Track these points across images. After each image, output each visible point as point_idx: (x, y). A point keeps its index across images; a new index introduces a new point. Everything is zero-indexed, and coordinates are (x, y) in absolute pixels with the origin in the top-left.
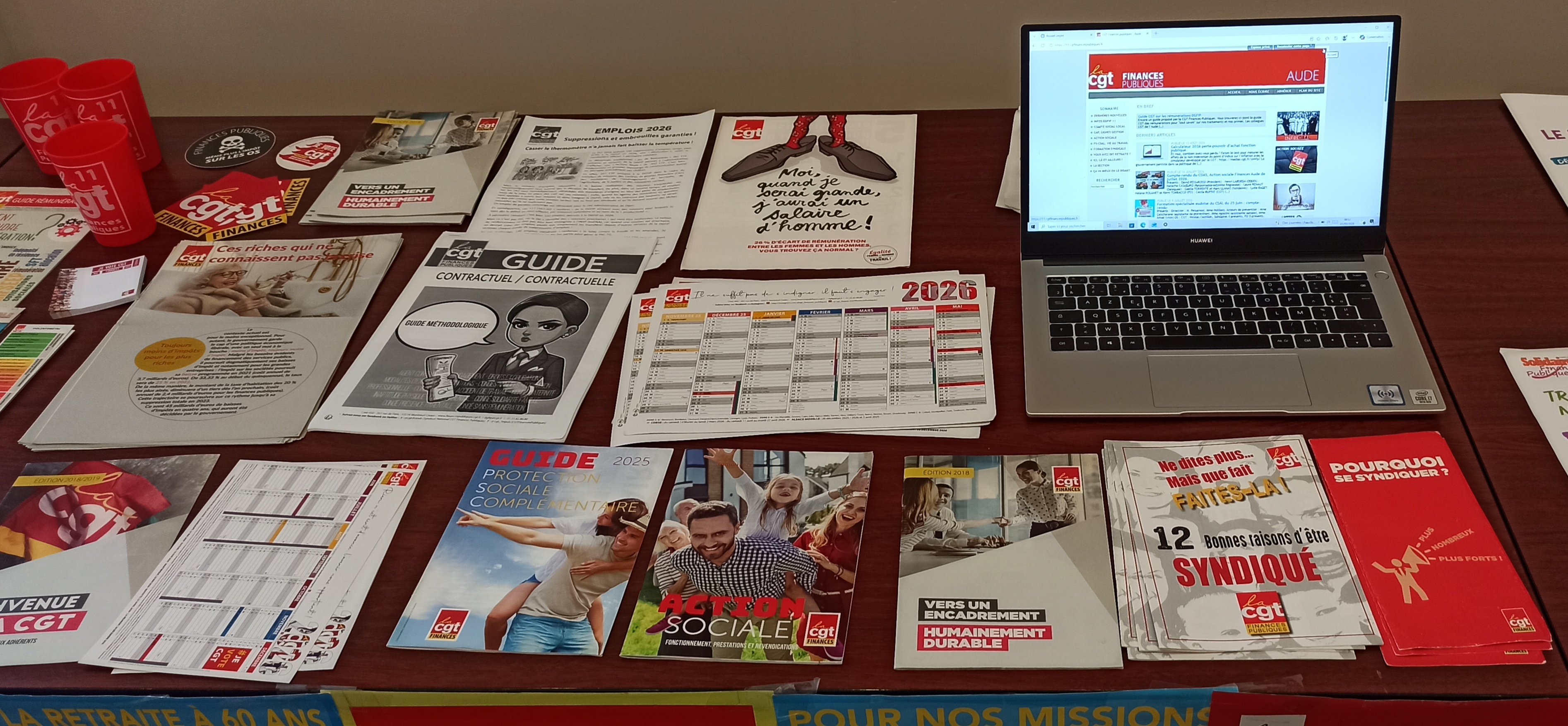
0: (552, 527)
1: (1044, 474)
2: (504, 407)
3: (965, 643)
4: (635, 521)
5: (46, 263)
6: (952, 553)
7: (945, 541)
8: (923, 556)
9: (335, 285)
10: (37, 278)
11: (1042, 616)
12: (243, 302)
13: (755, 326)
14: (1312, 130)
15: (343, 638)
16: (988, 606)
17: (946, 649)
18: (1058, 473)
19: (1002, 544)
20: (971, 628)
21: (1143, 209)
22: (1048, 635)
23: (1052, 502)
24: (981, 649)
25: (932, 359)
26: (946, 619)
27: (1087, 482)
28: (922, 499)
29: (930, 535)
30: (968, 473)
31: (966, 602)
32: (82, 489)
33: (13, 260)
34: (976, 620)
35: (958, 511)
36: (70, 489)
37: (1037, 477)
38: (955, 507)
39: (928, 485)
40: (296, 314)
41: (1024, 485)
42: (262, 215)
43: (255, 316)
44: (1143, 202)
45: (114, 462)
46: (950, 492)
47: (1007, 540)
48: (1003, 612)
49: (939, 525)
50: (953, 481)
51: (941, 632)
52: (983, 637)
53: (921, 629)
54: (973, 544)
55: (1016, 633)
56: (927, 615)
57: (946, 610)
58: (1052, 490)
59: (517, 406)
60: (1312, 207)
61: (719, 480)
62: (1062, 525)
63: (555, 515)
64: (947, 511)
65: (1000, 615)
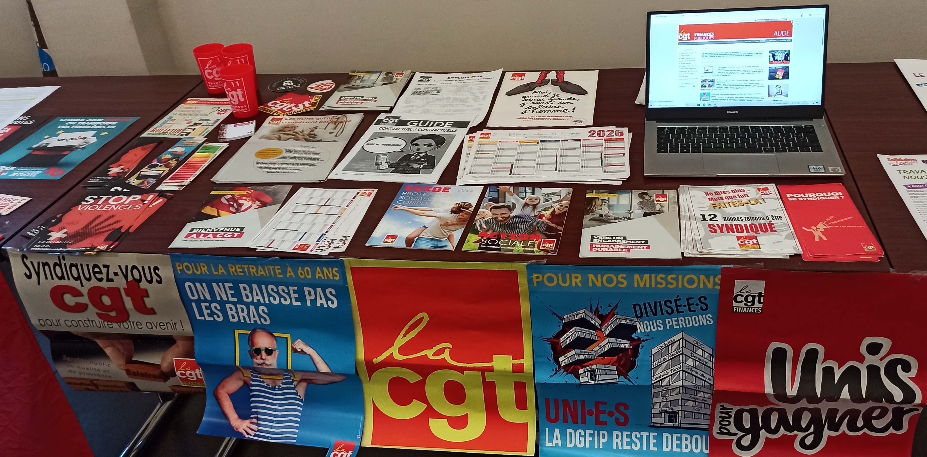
0: (432, 210)
1: (651, 197)
2: (410, 172)
3: (611, 250)
4: (467, 209)
5: (214, 123)
6: (607, 221)
7: (604, 218)
8: (593, 222)
9: (336, 131)
10: (211, 129)
11: (646, 242)
12: (298, 136)
13: (520, 146)
14: (786, 58)
15: (348, 243)
16: (622, 238)
17: (602, 251)
18: (657, 196)
19: (629, 219)
20: (614, 245)
21: (704, 97)
22: (648, 248)
23: (654, 206)
24: (618, 252)
25: (601, 157)
26: (603, 242)
27: (670, 199)
28: (594, 204)
29: (598, 216)
30: (615, 196)
31: (612, 237)
32: (237, 195)
33: (200, 122)
34: (616, 243)
35: (610, 208)
36: (233, 195)
37: (647, 197)
38: (609, 207)
39: (597, 199)
40: (320, 141)
41: (641, 200)
42: (303, 108)
43: (303, 141)
44: (704, 94)
45: (250, 187)
46: (607, 202)
47: (632, 218)
48: (629, 240)
49: (601, 212)
50: (608, 198)
51: (601, 246)
52: (619, 248)
53: (591, 245)
54: (616, 219)
55: (634, 247)
56: (594, 240)
57: (603, 239)
58: (654, 202)
59: (416, 171)
60: (787, 96)
61: (504, 196)
62: (657, 213)
63: (433, 207)
64: (605, 208)
65: (627, 242)
